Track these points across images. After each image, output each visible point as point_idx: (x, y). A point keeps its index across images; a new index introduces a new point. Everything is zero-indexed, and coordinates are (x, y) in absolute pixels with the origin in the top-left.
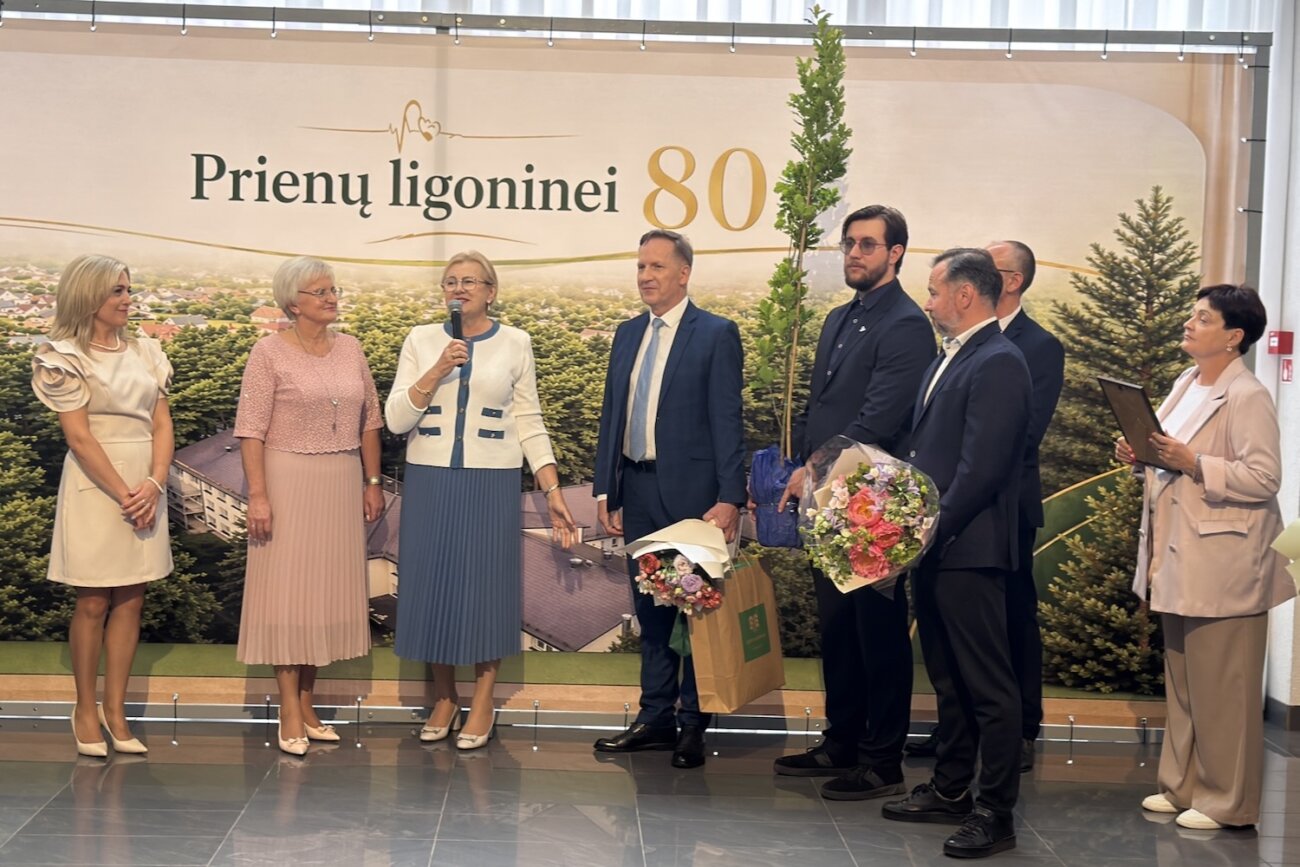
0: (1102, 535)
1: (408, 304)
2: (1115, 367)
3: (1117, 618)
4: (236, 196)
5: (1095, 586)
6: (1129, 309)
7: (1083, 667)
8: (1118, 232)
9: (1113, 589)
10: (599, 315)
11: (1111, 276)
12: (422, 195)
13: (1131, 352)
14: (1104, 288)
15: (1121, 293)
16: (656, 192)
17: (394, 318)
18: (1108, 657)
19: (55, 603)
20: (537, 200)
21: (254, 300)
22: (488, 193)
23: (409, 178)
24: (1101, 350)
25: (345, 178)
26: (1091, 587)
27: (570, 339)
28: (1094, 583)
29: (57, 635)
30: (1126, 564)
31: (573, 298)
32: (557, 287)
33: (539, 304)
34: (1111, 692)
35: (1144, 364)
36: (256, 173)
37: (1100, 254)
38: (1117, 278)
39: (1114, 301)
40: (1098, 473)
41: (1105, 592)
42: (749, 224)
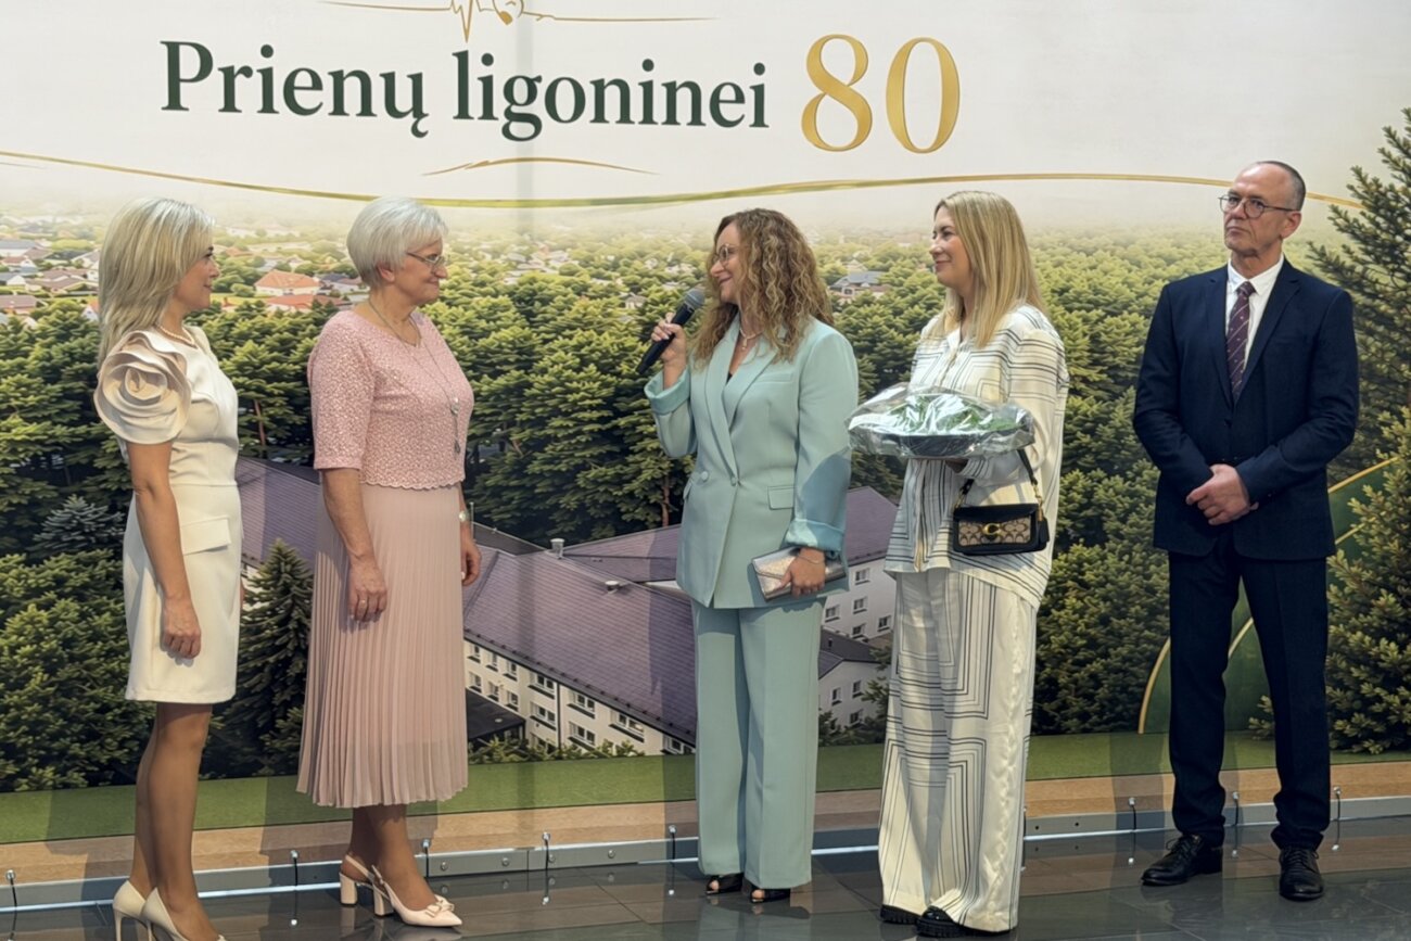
0: (1369, 549)
1: (483, 264)
2: (1381, 329)
3: (1387, 655)
4: (230, 105)
5: (1361, 615)
6: (1397, 252)
7: (1349, 720)
8: (1382, 151)
9: (1381, 618)
11: (1375, 209)
12: (500, 104)
13: (1399, 308)
14: (1368, 225)
15: (1387, 231)
16: (820, 98)
17: (463, 285)
18: (1377, 708)
20: (660, 111)
21: (260, 262)
22: (592, 100)
23: (480, 79)
24: (1365, 306)
25: (389, 79)
26: (1357, 617)
28: (1360, 612)
30: (1396, 584)
32: (689, 236)
33: (665, 260)
34: (1381, 753)
36: (259, 71)
37: (1363, 180)
38: (1382, 211)
39: (1378, 241)
40: (1363, 468)
41: (1374, 621)
42: (939, 144)
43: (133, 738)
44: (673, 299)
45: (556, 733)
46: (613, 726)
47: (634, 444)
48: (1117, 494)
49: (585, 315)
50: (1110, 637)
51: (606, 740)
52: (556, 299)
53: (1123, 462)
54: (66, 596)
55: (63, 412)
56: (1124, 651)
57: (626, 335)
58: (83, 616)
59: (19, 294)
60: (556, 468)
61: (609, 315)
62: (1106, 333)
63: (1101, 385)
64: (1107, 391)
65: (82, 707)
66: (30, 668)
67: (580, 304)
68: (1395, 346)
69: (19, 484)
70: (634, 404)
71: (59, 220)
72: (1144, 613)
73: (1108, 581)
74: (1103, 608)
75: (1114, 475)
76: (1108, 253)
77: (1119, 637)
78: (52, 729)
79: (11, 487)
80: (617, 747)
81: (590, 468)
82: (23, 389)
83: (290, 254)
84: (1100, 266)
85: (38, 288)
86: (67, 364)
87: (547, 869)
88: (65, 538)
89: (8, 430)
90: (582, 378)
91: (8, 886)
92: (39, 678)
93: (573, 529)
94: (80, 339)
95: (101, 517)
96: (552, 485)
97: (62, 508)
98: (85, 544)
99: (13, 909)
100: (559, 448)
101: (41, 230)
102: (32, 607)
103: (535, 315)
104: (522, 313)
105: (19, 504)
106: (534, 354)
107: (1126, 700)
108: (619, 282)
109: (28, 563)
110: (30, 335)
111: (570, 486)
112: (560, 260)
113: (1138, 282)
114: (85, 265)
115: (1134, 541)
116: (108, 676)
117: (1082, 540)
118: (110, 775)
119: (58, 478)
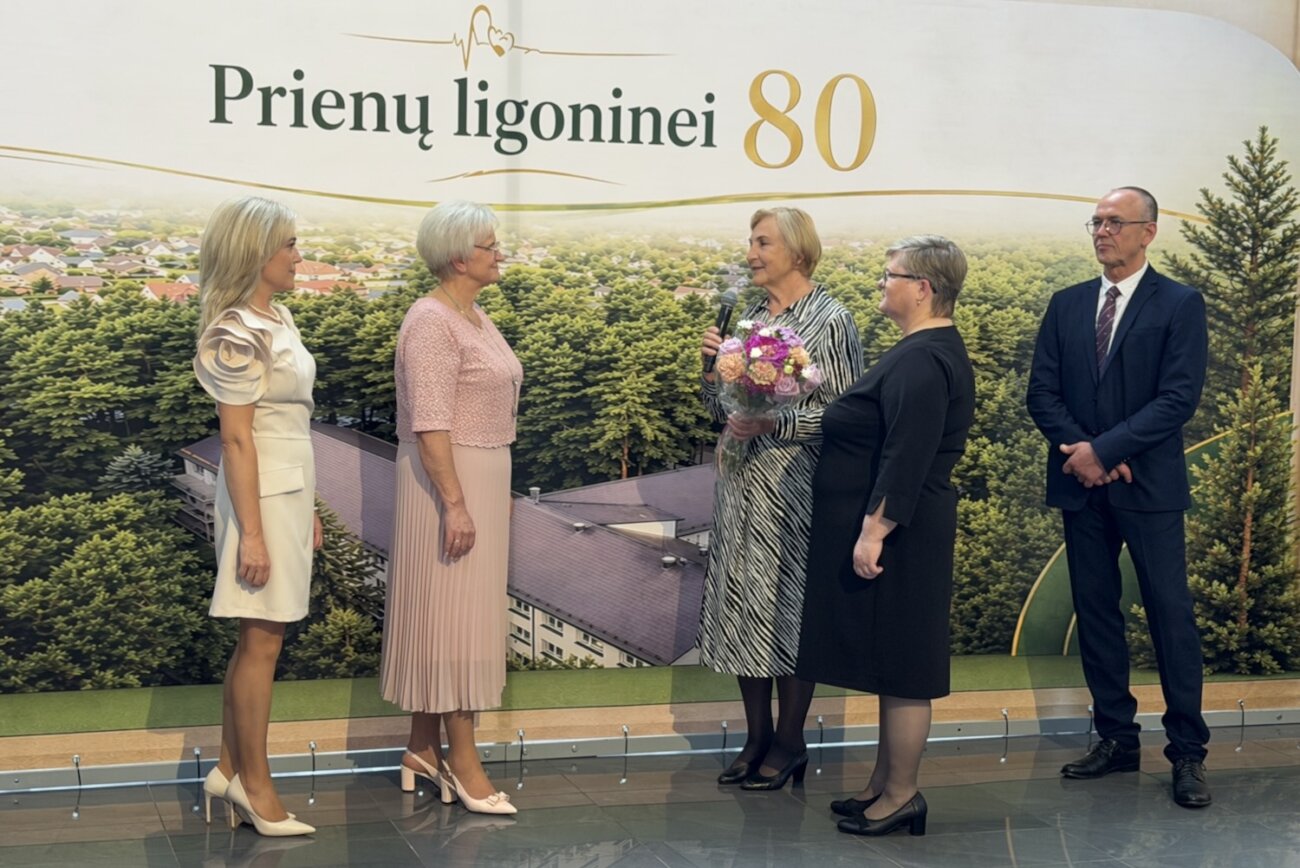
0: (1205, 506)
2: (1221, 324)
3: (1218, 594)
4: (267, 120)
5: (1198, 561)
6: (1235, 260)
8: (1226, 176)
9: (1214, 564)
10: (695, 270)
11: (1219, 224)
12: (493, 123)
13: (1236, 307)
14: (1212, 237)
15: (1228, 243)
16: (761, 122)
18: (1209, 637)
19: (39, 644)
20: (626, 132)
22: (571, 121)
23: (477, 102)
25: (401, 100)
26: (1194, 562)
27: (662, 298)
28: (1196, 558)
29: (43, 683)
30: (1227, 536)
31: (665, 249)
32: (649, 237)
33: (628, 256)
34: (1211, 675)
35: (1248, 320)
36: (292, 91)
37: (1209, 200)
38: (1224, 226)
39: (1221, 251)
40: (1203, 439)
41: (1207, 567)
42: (858, 163)
43: (179, 647)
44: (634, 290)
45: (531, 648)
46: (578, 643)
47: (600, 410)
48: (998, 457)
49: (560, 302)
50: (990, 576)
51: (572, 655)
52: (536, 288)
53: (1004, 432)
54: (125, 528)
55: (125, 374)
56: (1001, 587)
57: (595, 319)
58: (139, 545)
59: (88, 275)
60: (534, 429)
61: (581, 302)
62: (993, 324)
63: (988, 367)
64: (993, 372)
65: (138, 620)
66: (95, 588)
67: (557, 292)
68: (1233, 338)
69: (87, 435)
70: (600, 376)
71: (123, 213)
72: (1019, 556)
73: (989, 530)
74: (985, 552)
75: (996, 442)
76: (996, 257)
77: (997, 576)
78: (111, 639)
79: (80, 437)
80: (581, 660)
81: (562, 430)
82: (91, 355)
83: (316, 246)
84: (989, 268)
85: (104, 270)
86: (127, 334)
87: (521, 760)
88: (125, 480)
89: (78, 389)
90: (558, 354)
91: (74, 768)
92: (102, 596)
93: (548, 479)
94: (139, 314)
95: (155, 463)
96: (531, 443)
97: (122, 455)
98: (141, 485)
99: (77, 787)
100: (538, 412)
101: (107, 222)
102: (96, 537)
103: (519, 301)
104: (508, 299)
105: (86, 451)
106: (518, 333)
107: (1002, 628)
108: (590, 274)
109: (93, 500)
110: (97, 310)
111: (545, 444)
112: (540, 255)
113: (1020, 281)
114: (144, 252)
115: (1011, 497)
116: (160, 595)
117: (968, 495)
118: (160, 677)
119: (118, 429)
